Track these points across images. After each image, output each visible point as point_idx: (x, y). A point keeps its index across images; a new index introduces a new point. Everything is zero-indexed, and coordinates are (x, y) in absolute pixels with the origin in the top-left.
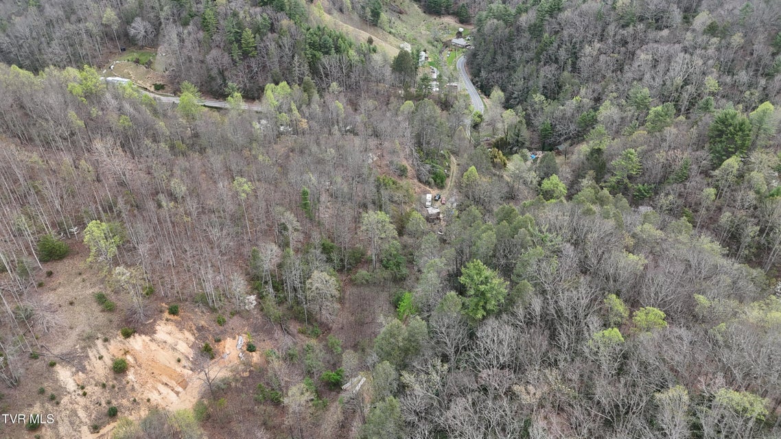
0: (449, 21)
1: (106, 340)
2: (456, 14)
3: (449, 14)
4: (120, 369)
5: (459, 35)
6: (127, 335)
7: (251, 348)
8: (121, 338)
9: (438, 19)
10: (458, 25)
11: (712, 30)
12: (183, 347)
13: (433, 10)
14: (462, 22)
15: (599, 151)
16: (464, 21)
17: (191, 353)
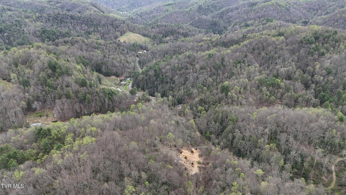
0: (113, 77)
1: (179, 155)
2: (114, 75)
3: (112, 75)
4: (186, 158)
5: (121, 81)
6: (181, 153)
7: (196, 149)
8: (180, 154)
9: (110, 77)
10: (117, 78)
11: (202, 68)
12: (188, 152)
13: (107, 75)
14: (117, 77)
15: (202, 99)
16: (117, 76)
17: (190, 153)
